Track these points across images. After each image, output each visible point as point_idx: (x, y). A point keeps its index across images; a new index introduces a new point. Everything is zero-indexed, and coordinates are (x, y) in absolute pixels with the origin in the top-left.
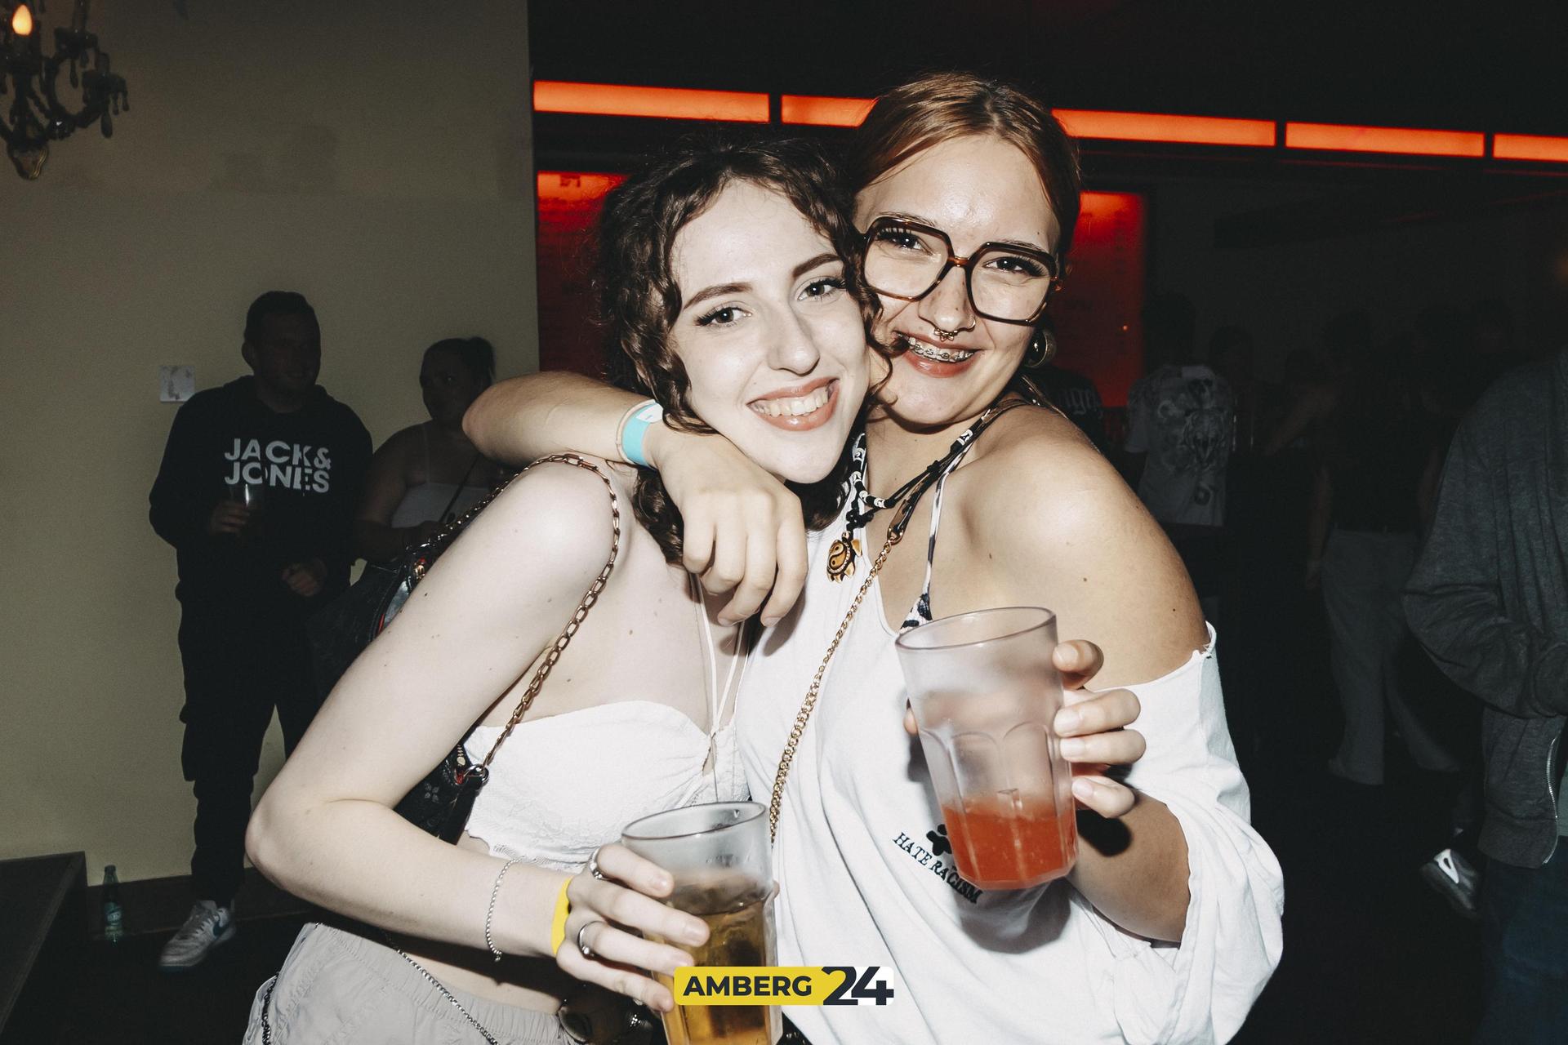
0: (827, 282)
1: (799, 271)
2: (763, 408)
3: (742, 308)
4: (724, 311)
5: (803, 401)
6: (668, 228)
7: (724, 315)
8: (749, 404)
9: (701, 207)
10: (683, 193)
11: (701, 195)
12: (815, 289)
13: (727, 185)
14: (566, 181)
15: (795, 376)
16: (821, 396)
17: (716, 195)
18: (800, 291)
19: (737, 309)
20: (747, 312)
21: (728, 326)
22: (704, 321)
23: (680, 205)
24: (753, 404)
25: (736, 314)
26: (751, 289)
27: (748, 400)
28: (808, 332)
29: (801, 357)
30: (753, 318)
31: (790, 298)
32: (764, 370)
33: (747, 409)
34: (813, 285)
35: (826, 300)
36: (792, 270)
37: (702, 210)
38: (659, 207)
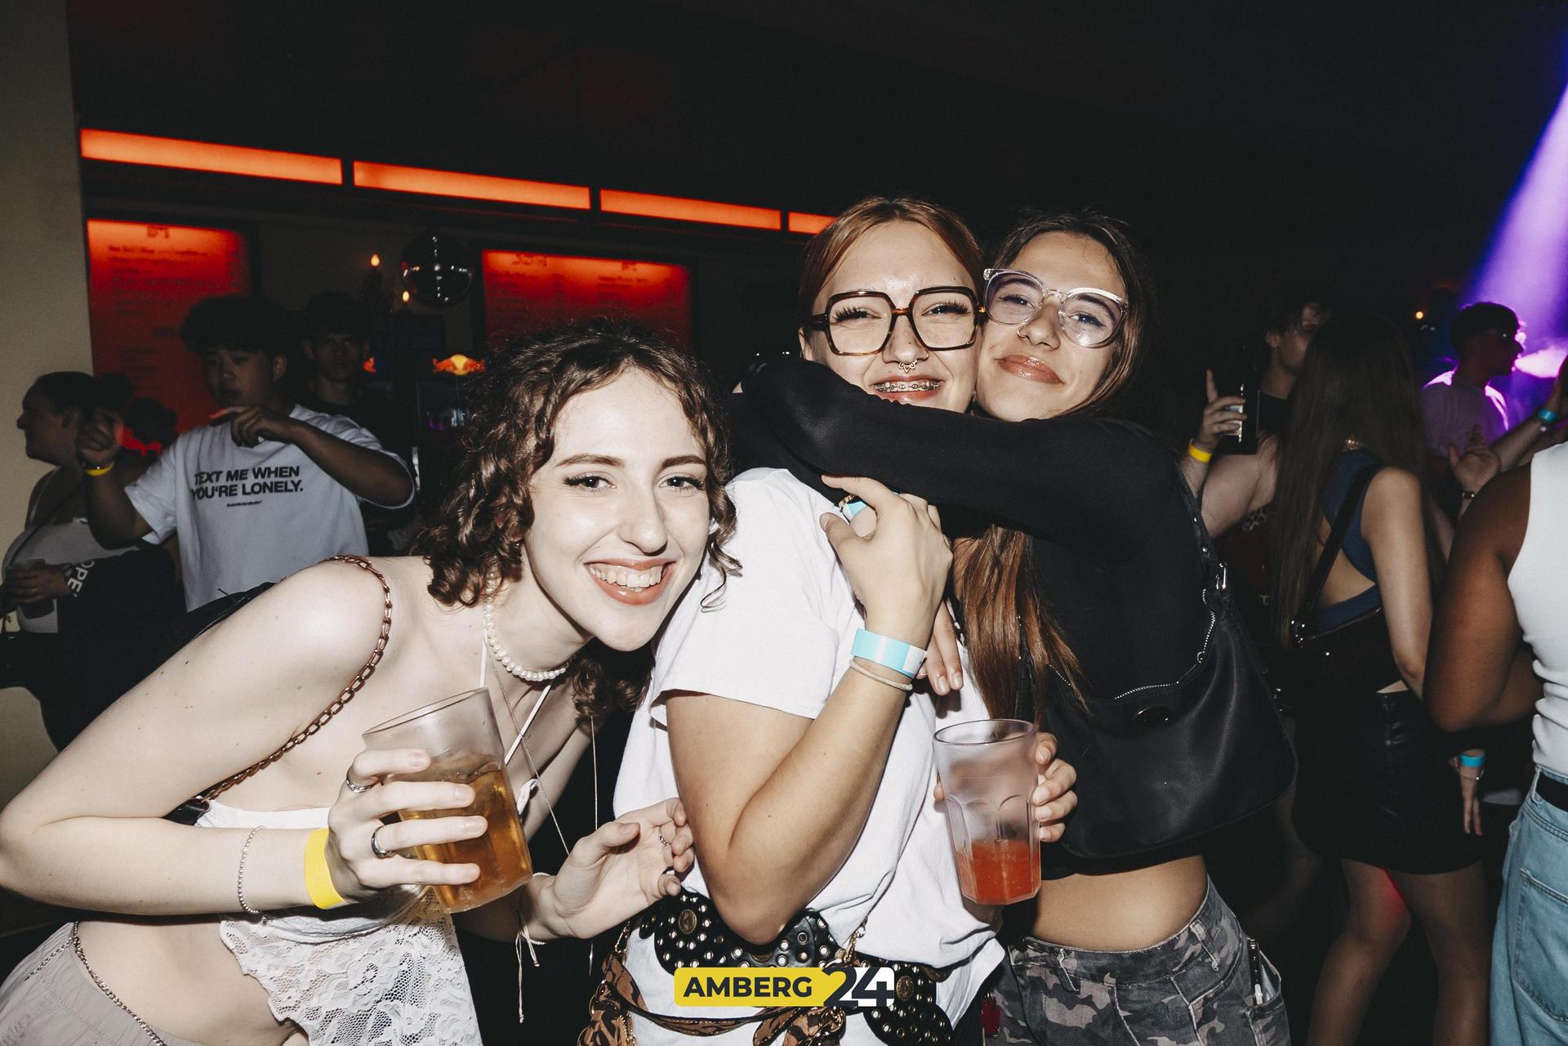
0: (689, 480)
1: (669, 463)
2: (600, 572)
3: (610, 481)
4: (592, 478)
5: (639, 576)
6: (563, 392)
7: (591, 482)
8: (588, 564)
9: (598, 383)
10: (585, 366)
11: (601, 373)
12: (676, 482)
13: (627, 370)
14: (153, 231)
15: (640, 552)
16: (656, 576)
17: (614, 376)
18: (664, 479)
19: (604, 480)
20: (612, 485)
21: (592, 491)
22: (571, 482)
23: (578, 376)
24: (591, 565)
25: (602, 484)
26: (623, 466)
27: (585, 561)
28: (662, 518)
29: (651, 538)
30: (615, 490)
31: (654, 483)
32: (613, 537)
33: (583, 569)
34: (676, 478)
35: (685, 493)
36: (663, 461)
37: (599, 385)
38: (559, 371)
